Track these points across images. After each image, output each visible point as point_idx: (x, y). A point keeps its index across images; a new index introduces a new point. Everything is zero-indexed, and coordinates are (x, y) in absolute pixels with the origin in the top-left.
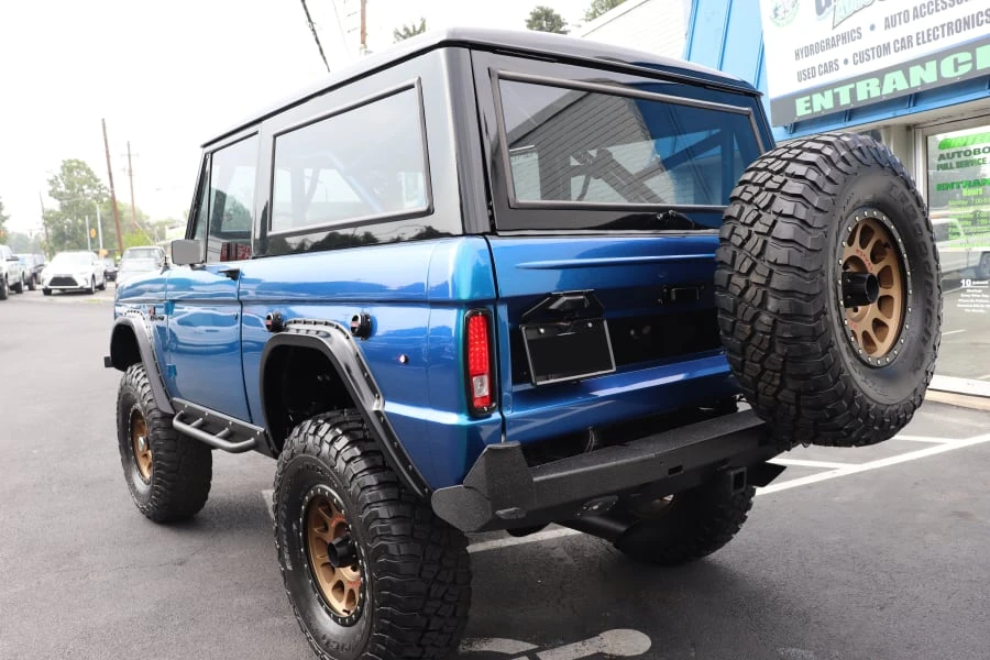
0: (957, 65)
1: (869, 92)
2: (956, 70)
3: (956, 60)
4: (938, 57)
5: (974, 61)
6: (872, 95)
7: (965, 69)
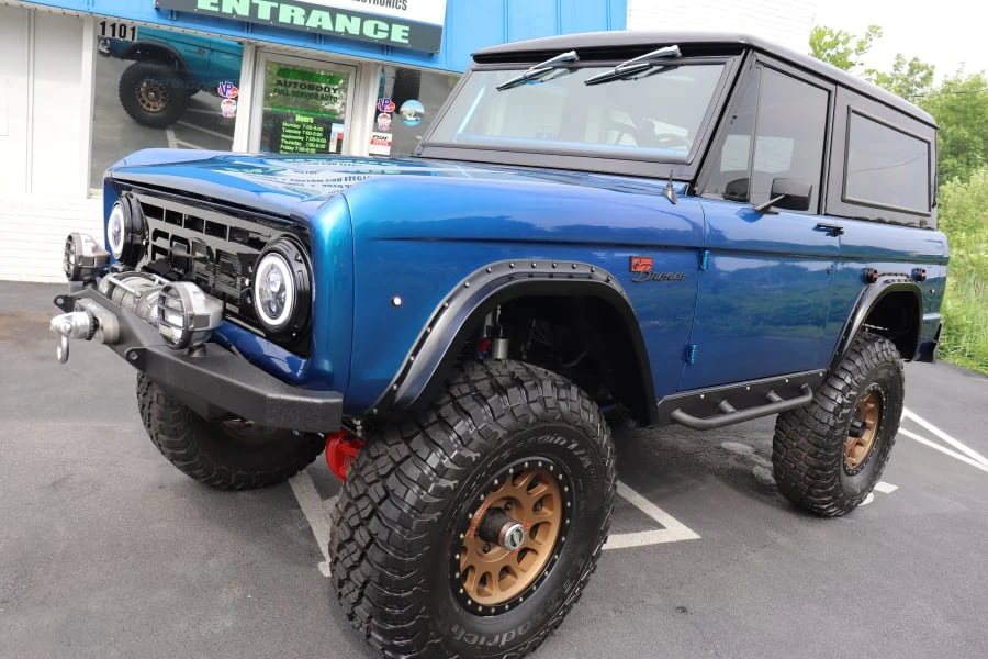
0: (376, 30)
1: (292, 18)
2: (375, 33)
3: (376, 26)
4: (365, 17)
5: (389, 32)
6: (295, 22)
7: (382, 36)
